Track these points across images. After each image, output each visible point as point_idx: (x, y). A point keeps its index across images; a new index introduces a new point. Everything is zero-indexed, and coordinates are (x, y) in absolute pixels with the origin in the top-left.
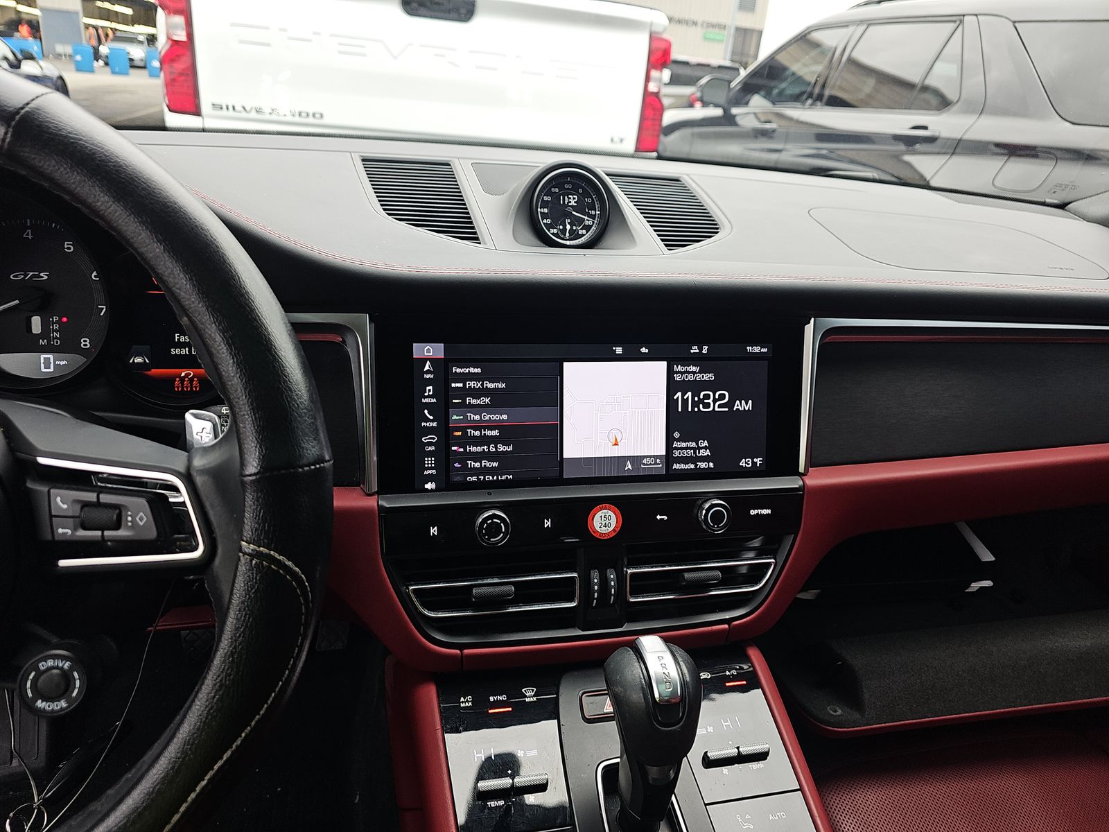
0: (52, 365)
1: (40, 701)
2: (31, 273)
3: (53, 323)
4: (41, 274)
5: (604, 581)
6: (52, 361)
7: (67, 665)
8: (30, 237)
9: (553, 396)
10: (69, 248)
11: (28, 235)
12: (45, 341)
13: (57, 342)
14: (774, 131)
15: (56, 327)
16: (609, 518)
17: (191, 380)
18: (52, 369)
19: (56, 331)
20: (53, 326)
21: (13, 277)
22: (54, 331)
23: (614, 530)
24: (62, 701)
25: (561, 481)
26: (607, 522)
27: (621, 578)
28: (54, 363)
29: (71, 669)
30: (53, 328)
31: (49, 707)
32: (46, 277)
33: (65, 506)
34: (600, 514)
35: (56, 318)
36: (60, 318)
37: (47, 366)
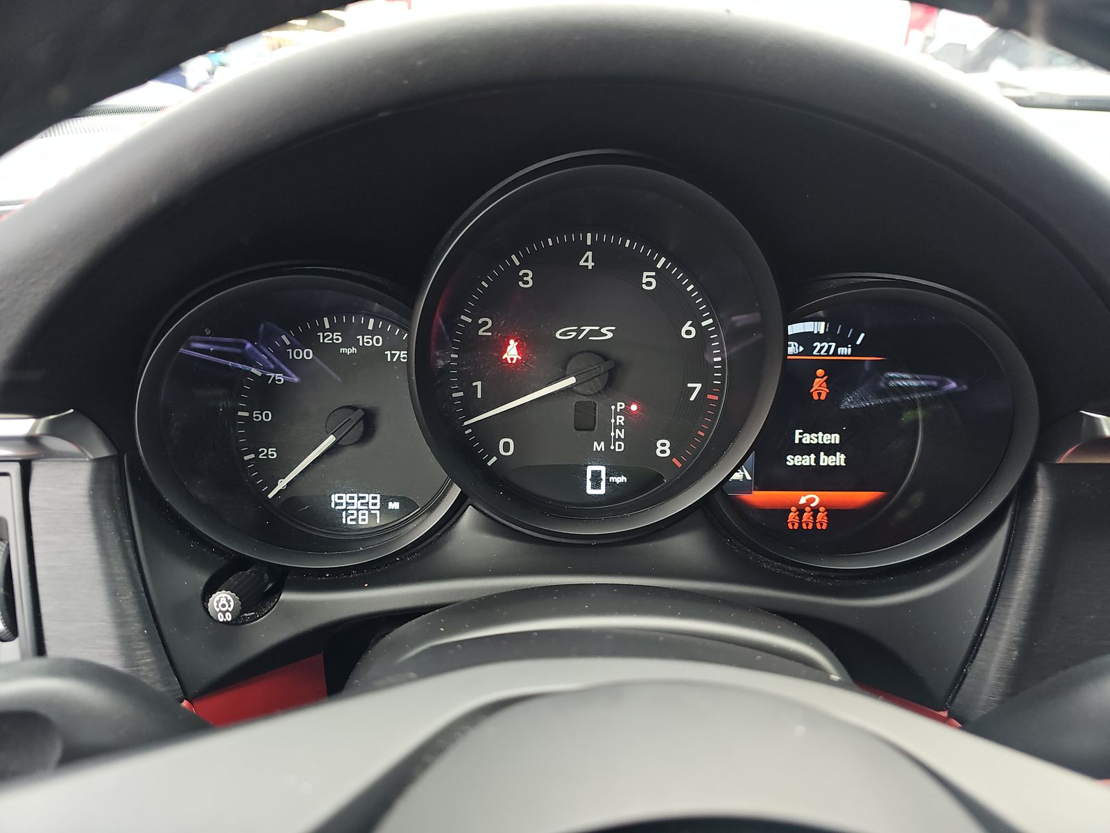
0: (603, 484)
2: (587, 329)
3: (616, 414)
4: (604, 330)
6: (603, 476)
8: (590, 264)
10: (649, 284)
11: (586, 261)
12: (602, 443)
13: (620, 446)
15: (620, 420)
17: (815, 511)
18: (602, 491)
19: (620, 427)
20: (615, 419)
21: (560, 335)
22: (617, 427)
28: (607, 480)
30: (615, 422)
32: (610, 335)
35: (621, 406)
36: (628, 405)
37: (596, 485)
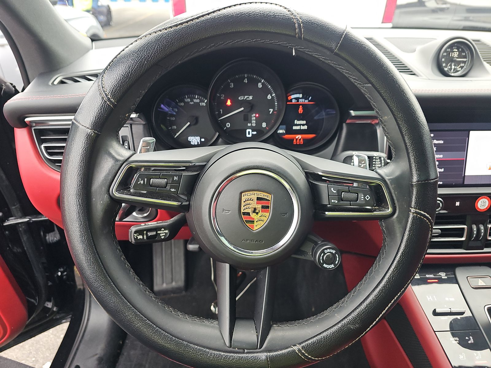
0: (251, 134)
1: (325, 264)
2: (246, 97)
3: (253, 117)
5: (479, 230)
6: (251, 132)
7: (334, 252)
8: (246, 82)
9: (463, 147)
10: (260, 86)
12: (250, 124)
13: (254, 125)
14: (448, 8)
16: (485, 203)
17: (300, 140)
18: (251, 136)
21: (240, 98)
22: (253, 120)
23: (487, 208)
24: (332, 265)
25: (463, 185)
26: (484, 204)
27: (486, 229)
29: (336, 253)
31: (328, 267)
32: (251, 98)
33: (335, 192)
34: (481, 200)
35: (254, 115)
36: (256, 115)
37: (249, 134)
